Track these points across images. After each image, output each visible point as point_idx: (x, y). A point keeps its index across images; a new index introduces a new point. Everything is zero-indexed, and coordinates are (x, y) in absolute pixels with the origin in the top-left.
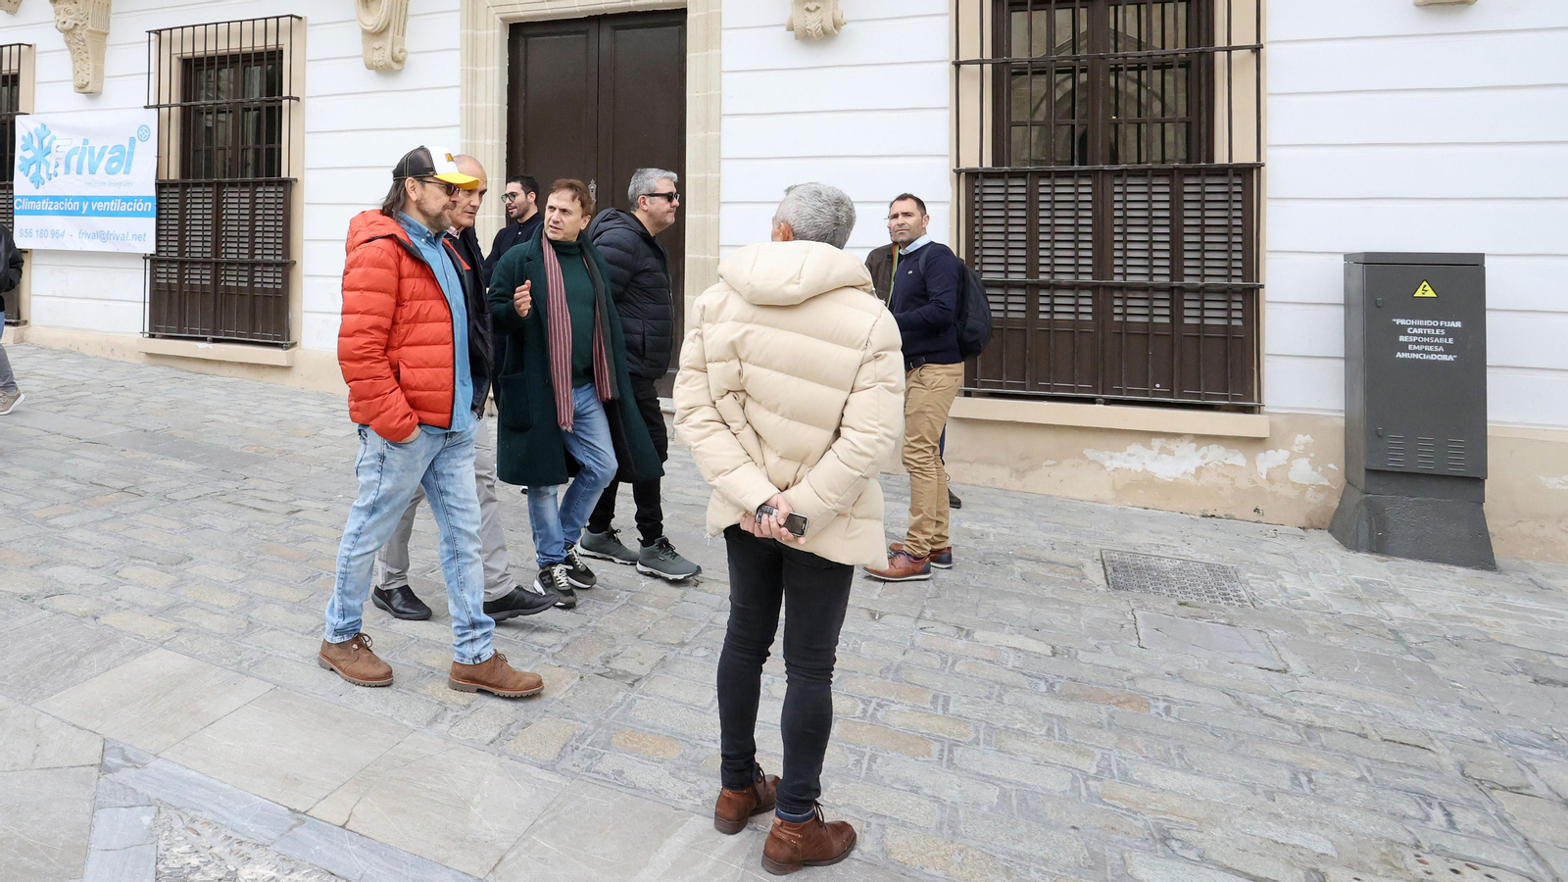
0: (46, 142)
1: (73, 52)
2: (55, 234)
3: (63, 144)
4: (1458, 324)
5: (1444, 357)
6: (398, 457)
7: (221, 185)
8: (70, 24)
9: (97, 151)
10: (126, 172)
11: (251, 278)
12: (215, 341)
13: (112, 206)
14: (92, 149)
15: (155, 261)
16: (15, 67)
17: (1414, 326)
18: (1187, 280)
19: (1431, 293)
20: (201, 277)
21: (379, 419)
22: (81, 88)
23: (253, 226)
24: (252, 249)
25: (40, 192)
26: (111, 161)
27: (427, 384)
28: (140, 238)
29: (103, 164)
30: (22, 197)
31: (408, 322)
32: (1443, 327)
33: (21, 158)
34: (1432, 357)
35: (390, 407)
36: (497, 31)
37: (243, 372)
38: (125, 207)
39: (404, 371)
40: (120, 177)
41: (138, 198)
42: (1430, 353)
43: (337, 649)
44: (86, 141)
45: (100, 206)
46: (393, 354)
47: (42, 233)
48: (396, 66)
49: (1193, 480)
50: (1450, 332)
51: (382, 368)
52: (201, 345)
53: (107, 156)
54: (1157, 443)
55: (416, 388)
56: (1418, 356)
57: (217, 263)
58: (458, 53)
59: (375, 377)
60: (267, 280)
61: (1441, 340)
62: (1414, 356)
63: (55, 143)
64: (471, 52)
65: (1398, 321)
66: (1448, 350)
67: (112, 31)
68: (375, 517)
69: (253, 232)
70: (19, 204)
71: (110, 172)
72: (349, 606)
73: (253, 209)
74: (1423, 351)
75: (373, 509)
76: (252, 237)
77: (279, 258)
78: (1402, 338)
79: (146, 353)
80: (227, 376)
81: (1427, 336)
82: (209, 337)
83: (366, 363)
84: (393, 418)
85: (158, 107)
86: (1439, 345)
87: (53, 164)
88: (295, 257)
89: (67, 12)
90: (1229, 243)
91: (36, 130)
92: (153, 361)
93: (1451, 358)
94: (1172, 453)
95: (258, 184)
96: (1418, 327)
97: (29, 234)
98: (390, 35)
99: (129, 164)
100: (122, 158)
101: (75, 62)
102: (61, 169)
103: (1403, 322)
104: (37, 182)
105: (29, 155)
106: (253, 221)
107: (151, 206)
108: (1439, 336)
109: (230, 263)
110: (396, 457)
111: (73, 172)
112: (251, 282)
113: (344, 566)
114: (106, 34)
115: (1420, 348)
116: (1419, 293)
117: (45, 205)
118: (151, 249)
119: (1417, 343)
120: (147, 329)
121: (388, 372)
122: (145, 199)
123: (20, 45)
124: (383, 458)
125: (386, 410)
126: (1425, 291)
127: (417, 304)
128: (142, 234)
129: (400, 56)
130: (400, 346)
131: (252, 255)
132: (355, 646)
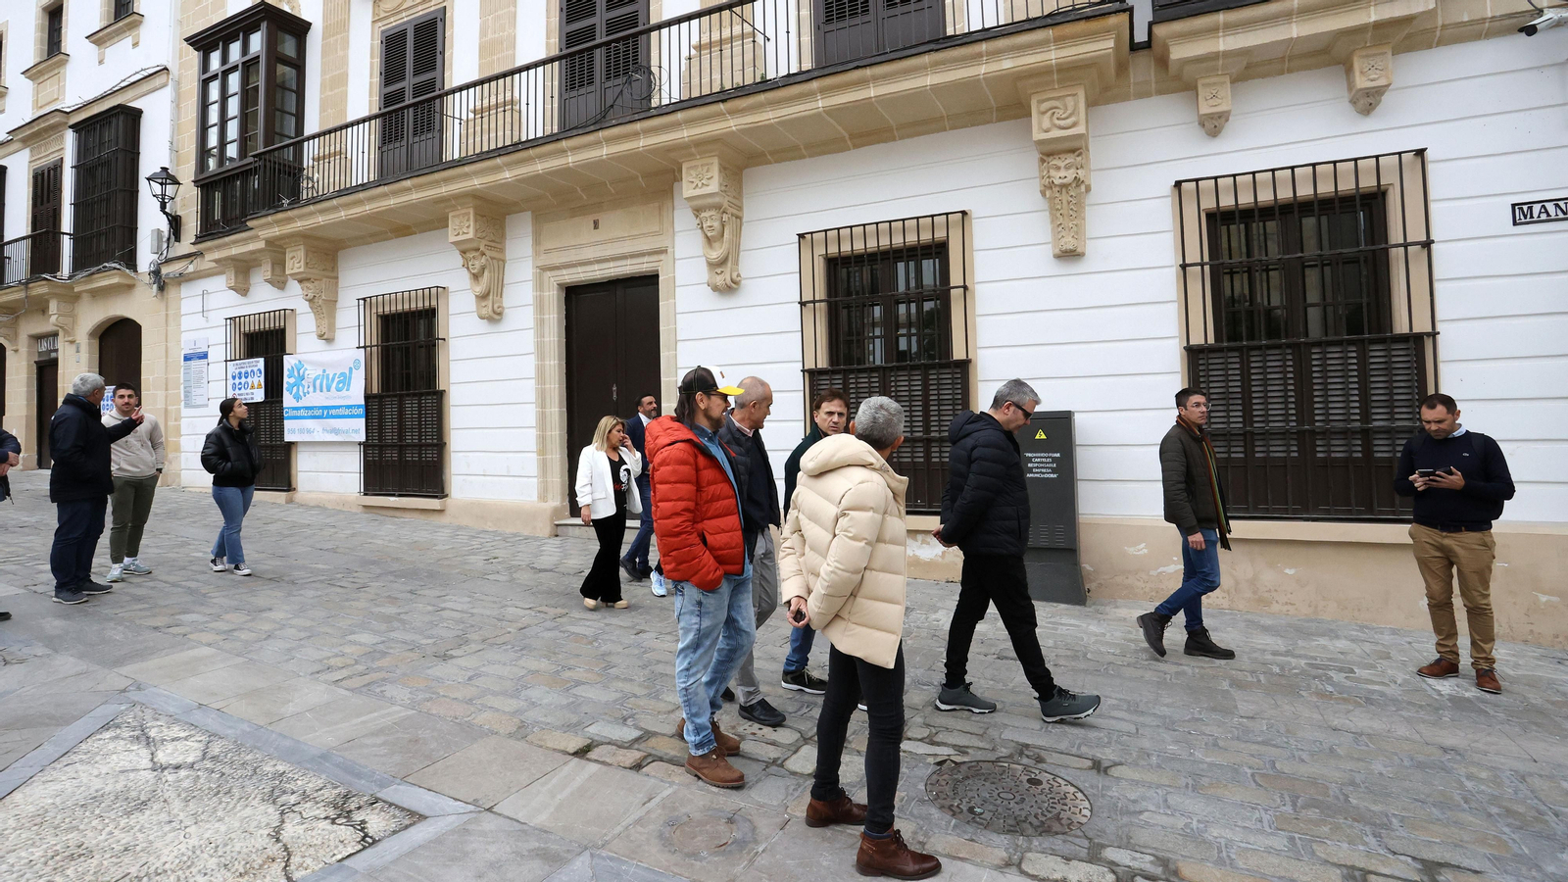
0: (301, 372)
1: (315, 314)
2: (309, 431)
3: (311, 373)
4: (1058, 455)
5: (1052, 476)
6: (712, 601)
7: (401, 396)
8: (311, 296)
9: (331, 377)
10: (348, 390)
11: (420, 454)
12: (400, 496)
13: (341, 412)
14: (328, 375)
15: (366, 446)
16: (282, 324)
17: (1035, 457)
18: (933, 434)
19: (1044, 437)
20: (392, 455)
21: (698, 576)
22: (321, 336)
23: (420, 421)
24: (420, 436)
25: (299, 405)
26: (339, 382)
27: (725, 545)
28: (356, 431)
29: (334, 385)
30: (288, 408)
31: (707, 502)
32: (1050, 457)
33: (287, 383)
34: (1046, 476)
35: (705, 566)
36: (555, 292)
37: (416, 515)
38: (347, 412)
39: (709, 538)
40: (344, 393)
41: (354, 406)
42: (1044, 473)
43: (700, 760)
44: (324, 371)
45: (333, 412)
46: (700, 526)
47: (301, 431)
48: (496, 317)
49: (940, 560)
50: (1054, 460)
51: (694, 538)
52: (392, 499)
53: (337, 380)
54: (920, 537)
55: (720, 549)
56: (1038, 475)
57: (401, 446)
58: (532, 307)
59: (690, 545)
60: (430, 455)
61: (1050, 465)
62: (1036, 475)
63: (307, 372)
64: (540, 306)
65: (1027, 455)
66: (1054, 471)
67: (339, 299)
68: (700, 651)
69: (420, 425)
70: (287, 412)
71: (338, 390)
72: (699, 724)
73: (420, 411)
74: (1041, 472)
75: (695, 646)
76: (420, 429)
77: (435, 441)
78: (1030, 465)
79: (364, 506)
80: (408, 517)
81: (1042, 463)
82: (397, 493)
83: (684, 536)
84: (709, 573)
85: (365, 347)
86: (1048, 468)
87: (306, 387)
88: (446, 440)
89: (308, 288)
90: (939, 415)
91: (295, 364)
92: (367, 510)
93: (1055, 476)
94: (928, 544)
95: (422, 394)
96: (1038, 458)
97: (293, 431)
98: (491, 297)
99: (349, 385)
100: (345, 381)
101: (316, 320)
102: (311, 389)
103: (1030, 455)
104: (297, 398)
105: (292, 380)
106: (420, 418)
107: (362, 411)
108: (1049, 463)
109: (408, 445)
110: (710, 601)
111: (318, 391)
112: (420, 457)
113: (685, 696)
114: (336, 301)
115: (1039, 470)
116: (1037, 437)
117: (302, 413)
118: (363, 438)
119: (1037, 468)
120: (362, 490)
121: (697, 540)
122: (359, 406)
123: (285, 310)
124: (700, 603)
125: (703, 567)
126: (1041, 435)
127: (712, 488)
128: (357, 429)
129: (498, 311)
130: (702, 520)
131: (420, 439)
132: (714, 757)
